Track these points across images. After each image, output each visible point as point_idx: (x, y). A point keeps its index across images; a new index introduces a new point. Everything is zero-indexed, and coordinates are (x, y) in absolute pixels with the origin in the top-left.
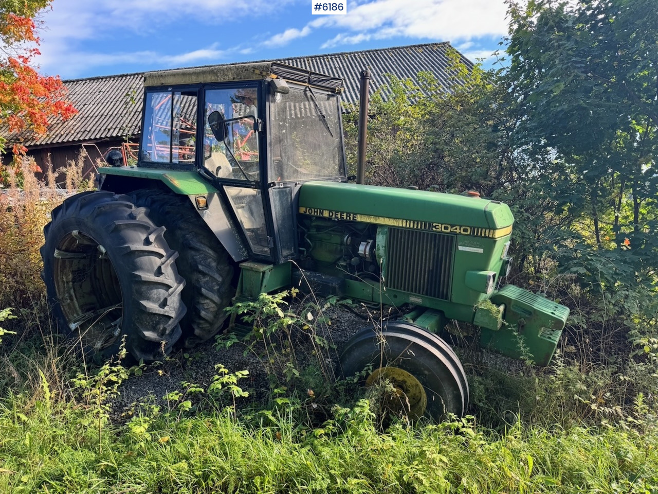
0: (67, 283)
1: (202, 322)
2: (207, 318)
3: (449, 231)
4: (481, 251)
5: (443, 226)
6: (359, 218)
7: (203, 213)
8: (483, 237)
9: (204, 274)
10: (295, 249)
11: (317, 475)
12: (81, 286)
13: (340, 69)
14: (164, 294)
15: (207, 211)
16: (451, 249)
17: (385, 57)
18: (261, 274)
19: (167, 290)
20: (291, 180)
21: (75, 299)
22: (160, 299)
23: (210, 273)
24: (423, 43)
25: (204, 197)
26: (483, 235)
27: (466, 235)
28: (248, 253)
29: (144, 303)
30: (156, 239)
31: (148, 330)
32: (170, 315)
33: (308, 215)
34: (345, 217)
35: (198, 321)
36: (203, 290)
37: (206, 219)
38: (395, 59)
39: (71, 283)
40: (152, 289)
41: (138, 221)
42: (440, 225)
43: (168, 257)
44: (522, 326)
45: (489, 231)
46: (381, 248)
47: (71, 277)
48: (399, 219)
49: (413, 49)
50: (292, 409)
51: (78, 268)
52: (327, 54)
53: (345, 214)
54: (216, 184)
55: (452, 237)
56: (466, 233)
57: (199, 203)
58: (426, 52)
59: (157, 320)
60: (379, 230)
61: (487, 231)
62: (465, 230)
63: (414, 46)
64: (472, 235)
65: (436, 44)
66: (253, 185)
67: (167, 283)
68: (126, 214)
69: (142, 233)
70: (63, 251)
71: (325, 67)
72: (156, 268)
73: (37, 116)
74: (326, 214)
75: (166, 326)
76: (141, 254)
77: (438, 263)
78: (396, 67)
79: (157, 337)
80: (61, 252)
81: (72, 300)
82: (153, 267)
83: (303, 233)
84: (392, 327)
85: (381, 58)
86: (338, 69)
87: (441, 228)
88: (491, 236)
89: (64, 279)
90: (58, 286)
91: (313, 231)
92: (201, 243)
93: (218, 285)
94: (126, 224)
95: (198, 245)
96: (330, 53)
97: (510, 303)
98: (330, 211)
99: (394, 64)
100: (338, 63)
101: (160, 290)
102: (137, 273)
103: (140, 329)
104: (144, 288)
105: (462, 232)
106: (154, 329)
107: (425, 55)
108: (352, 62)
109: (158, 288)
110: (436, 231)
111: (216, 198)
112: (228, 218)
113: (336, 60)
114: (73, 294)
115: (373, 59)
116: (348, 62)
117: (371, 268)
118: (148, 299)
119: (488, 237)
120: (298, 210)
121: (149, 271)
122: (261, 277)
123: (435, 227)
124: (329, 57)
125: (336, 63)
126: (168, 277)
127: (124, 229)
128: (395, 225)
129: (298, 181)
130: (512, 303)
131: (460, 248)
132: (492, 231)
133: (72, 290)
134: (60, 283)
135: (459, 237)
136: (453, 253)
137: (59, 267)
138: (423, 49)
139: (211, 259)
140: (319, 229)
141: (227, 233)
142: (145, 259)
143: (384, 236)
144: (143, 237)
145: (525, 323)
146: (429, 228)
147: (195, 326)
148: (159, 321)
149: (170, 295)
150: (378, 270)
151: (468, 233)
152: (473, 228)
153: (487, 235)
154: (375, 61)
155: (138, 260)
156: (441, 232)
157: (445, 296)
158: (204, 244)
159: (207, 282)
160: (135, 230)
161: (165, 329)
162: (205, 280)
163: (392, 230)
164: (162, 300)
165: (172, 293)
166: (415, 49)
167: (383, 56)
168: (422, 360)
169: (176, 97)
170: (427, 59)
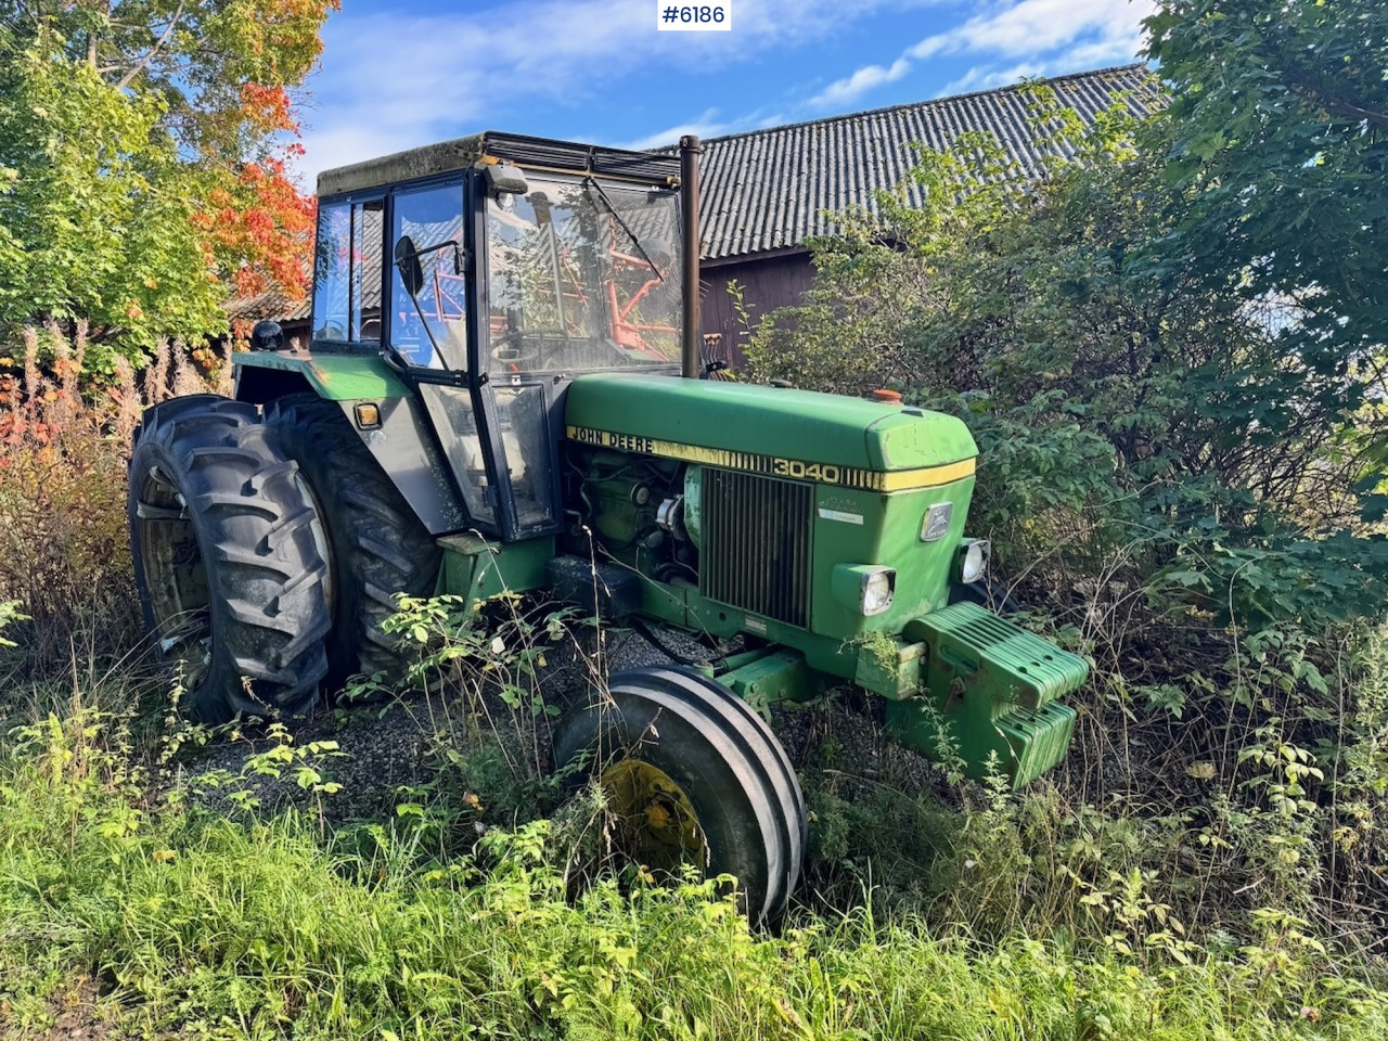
0: (165, 564)
1: (375, 650)
2: (381, 643)
3: (801, 475)
4: (858, 519)
5: (792, 464)
6: (658, 449)
7: (368, 437)
8: (861, 489)
9: (373, 557)
10: (553, 512)
11: (371, 954)
12: (190, 572)
13: (882, 141)
14: (273, 590)
15: (380, 432)
16: (807, 517)
17: (987, 110)
18: (472, 559)
19: (282, 583)
20: (545, 369)
21: (177, 595)
22: (265, 599)
23: (384, 555)
24: (1083, 71)
25: (375, 406)
26: (862, 484)
27: (831, 484)
28: (464, 517)
29: (235, 604)
30: (267, 484)
31: (245, 656)
32: (285, 630)
33: (579, 443)
34: (634, 445)
35: (367, 648)
36: (369, 588)
37: (374, 448)
38: (1009, 113)
39: (171, 566)
40: (249, 578)
41: (243, 449)
42: (786, 462)
43: (288, 520)
44: (961, 696)
45: (873, 476)
46: (693, 512)
47: (170, 553)
48: (718, 449)
49: (1058, 86)
50: (423, 826)
51: (185, 538)
52: (861, 111)
53: (634, 441)
54: (407, 379)
55: (808, 488)
56: (831, 480)
57: (360, 417)
58: (1086, 89)
59: (263, 640)
60: (689, 473)
61: (869, 475)
62: (830, 474)
63: (1061, 79)
64: (842, 485)
65: (1113, 70)
66: (458, 380)
67: (277, 568)
68: (221, 437)
69: (243, 472)
70: (151, 505)
71: (850, 141)
72: (259, 539)
73: (283, 267)
74: (606, 442)
75: (281, 651)
76: (234, 511)
77: (787, 544)
78: (1008, 130)
79: (265, 672)
80: (147, 507)
81: (171, 596)
82: (253, 538)
83: (577, 481)
84: (643, 676)
85: (979, 113)
86: (877, 142)
87: (788, 469)
88: (876, 487)
89: (159, 558)
90: (149, 570)
91: (594, 477)
92: (372, 495)
93: (405, 579)
94: (214, 455)
95: (361, 499)
96: (868, 111)
97: (935, 641)
98: (612, 434)
99: (1004, 123)
100: (881, 129)
101: (266, 581)
102: (222, 547)
103: (232, 653)
104: (235, 576)
105: (826, 479)
106: (258, 654)
107: (1082, 97)
108: (911, 124)
109: (262, 578)
110: (780, 477)
111: (404, 407)
112: (425, 447)
113: (879, 123)
114: (174, 584)
115: (960, 114)
116: (902, 127)
117: (682, 553)
118: (242, 596)
119: (871, 490)
120: (565, 432)
121: (244, 544)
122: (471, 566)
123: (778, 466)
124: (866, 118)
125: (877, 130)
126: (286, 557)
127: (212, 463)
128: (714, 462)
129: (562, 372)
130: (940, 642)
131: (823, 513)
132: (877, 475)
133: (173, 577)
134: (153, 566)
135: (820, 488)
136: (810, 524)
137: (149, 536)
138: (1081, 83)
139: (387, 528)
140: (606, 471)
141: (423, 476)
142: (241, 521)
143: (699, 487)
144: (243, 480)
145: (964, 689)
146: (768, 470)
147: (363, 659)
148: (265, 641)
149: (285, 592)
150: (693, 557)
151: (836, 480)
152: (843, 468)
153: (869, 485)
154: (962, 120)
155: (227, 522)
156: (789, 478)
157: (800, 619)
158: (377, 497)
159: (377, 573)
160: (230, 467)
161: (279, 657)
162: (373, 567)
163: (710, 474)
164: (269, 600)
165: (291, 588)
166: (1063, 86)
167: (985, 106)
168: (681, 750)
169: (359, 213)
170: (1083, 105)
